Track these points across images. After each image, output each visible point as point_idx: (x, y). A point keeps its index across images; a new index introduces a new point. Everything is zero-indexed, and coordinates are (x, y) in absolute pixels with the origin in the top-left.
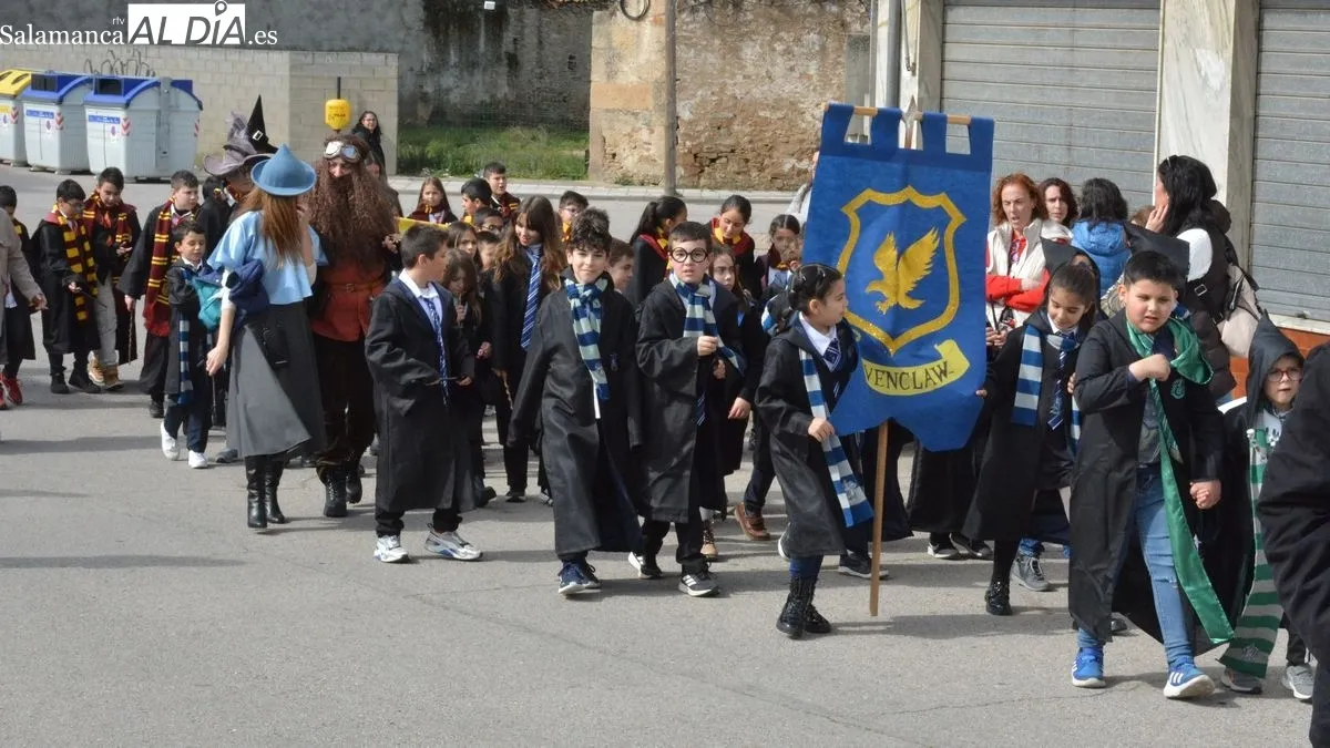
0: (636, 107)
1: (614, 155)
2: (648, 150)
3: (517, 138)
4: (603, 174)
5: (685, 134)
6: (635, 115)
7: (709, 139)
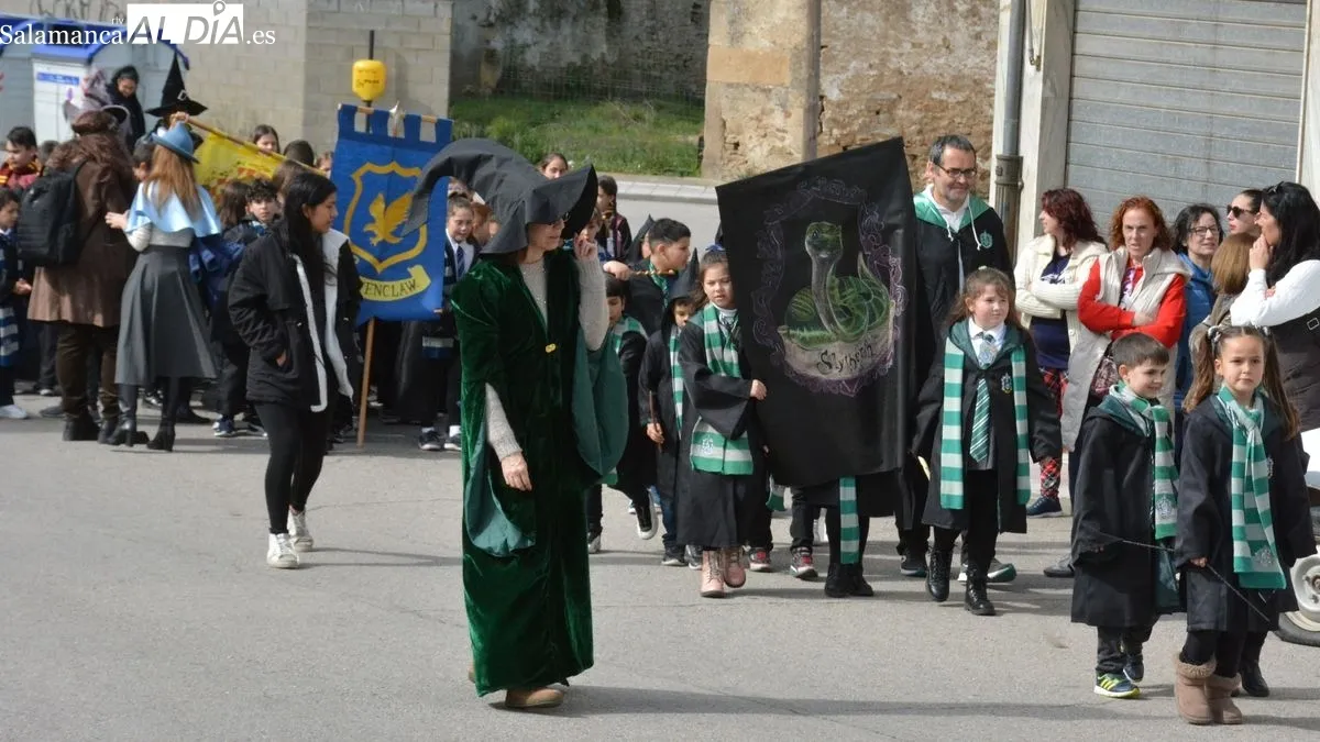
0: (767, 82)
1: (737, 145)
2: (783, 139)
3: (615, 116)
4: (721, 170)
5: (834, 120)
6: (767, 91)
7: (864, 127)
